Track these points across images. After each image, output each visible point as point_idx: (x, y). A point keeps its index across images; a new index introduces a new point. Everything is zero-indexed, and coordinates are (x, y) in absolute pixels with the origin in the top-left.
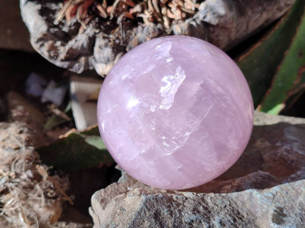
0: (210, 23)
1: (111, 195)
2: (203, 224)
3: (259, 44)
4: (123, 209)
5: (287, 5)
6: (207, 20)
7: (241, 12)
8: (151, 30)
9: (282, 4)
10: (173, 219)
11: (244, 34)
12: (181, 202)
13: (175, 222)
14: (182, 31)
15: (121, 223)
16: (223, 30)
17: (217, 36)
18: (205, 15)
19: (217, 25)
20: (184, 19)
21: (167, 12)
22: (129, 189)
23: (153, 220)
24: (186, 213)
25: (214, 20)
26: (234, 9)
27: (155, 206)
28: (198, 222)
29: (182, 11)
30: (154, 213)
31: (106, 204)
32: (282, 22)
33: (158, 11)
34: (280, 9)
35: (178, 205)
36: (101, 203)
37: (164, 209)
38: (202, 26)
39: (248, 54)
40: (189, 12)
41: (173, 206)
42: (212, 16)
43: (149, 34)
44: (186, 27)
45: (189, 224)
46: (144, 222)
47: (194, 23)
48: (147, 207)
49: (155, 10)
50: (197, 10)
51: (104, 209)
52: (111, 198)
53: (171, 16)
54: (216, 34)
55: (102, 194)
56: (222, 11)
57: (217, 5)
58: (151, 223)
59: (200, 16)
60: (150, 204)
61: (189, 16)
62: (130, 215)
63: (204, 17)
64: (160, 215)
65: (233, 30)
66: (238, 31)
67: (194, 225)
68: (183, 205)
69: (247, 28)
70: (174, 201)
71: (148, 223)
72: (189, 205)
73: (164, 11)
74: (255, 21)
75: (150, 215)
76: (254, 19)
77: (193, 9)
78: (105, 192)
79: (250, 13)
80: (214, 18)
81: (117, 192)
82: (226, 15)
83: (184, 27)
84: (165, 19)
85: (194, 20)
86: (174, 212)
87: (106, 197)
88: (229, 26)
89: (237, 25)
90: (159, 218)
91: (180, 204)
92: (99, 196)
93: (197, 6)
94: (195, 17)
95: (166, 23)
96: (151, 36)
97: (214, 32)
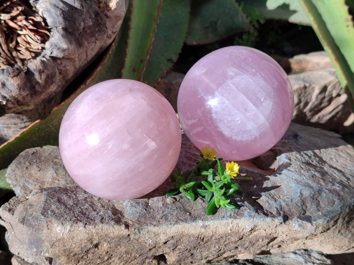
0: (57, 57)
1: (14, 205)
2: (94, 198)
3: (100, 68)
4: (32, 205)
5: (114, 33)
6: (54, 55)
7: (80, 44)
8: (11, 70)
9: (110, 32)
10: (72, 200)
11: (85, 62)
12: (74, 190)
13: (74, 201)
14: (36, 67)
15: (34, 212)
16: (68, 61)
17: (65, 67)
18: (51, 51)
19: (63, 58)
20: (34, 58)
21: (17, 54)
22: (27, 198)
23: (58, 204)
24: (80, 194)
25: (60, 53)
26: (74, 42)
27: (56, 195)
28: (90, 198)
29: (30, 52)
30: (57, 199)
31: (13, 211)
32: (114, 47)
33: (9, 55)
34: (109, 37)
35: (73, 191)
36: (9, 212)
37: (63, 196)
38: (51, 60)
39: (93, 77)
40: (37, 51)
41: (69, 193)
42: (58, 51)
43: (10, 74)
44: (39, 63)
45: (84, 200)
46: (52, 206)
47: (44, 59)
48: (50, 197)
49: (7, 55)
50: (43, 48)
51: (13, 215)
52: (16, 207)
53: (22, 57)
54: (63, 65)
55: (8, 206)
56: (64, 46)
57: (59, 42)
58: (57, 205)
59: (47, 53)
60: (51, 195)
61: (37, 55)
62: (39, 205)
63: (51, 53)
64: (62, 200)
65: (77, 59)
66: (80, 60)
67: (88, 200)
68: (76, 191)
69: (87, 56)
70: (69, 190)
71: (55, 206)
72: (80, 190)
73: (14, 54)
74: (92, 49)
75: (54, 201)
76: (91, 48)
77: (40, 48)
78: (9, 204)
79: (86, 43)
80: (59, 52)
81: (18, 202)
82: (68, 49)
83: (37, 63)
84: (17, 60)
85: (43, 57)
86: (71, 196)
87: (11, 207)
88: (72, 57)
89: (79, 55)
90: (61, 202)
91: (74, 191)
92: (5, 208)
93: (42, 45)
94: (43, 54)
95: (19, 64)
96: (12, 75)
97: (61, 64)
